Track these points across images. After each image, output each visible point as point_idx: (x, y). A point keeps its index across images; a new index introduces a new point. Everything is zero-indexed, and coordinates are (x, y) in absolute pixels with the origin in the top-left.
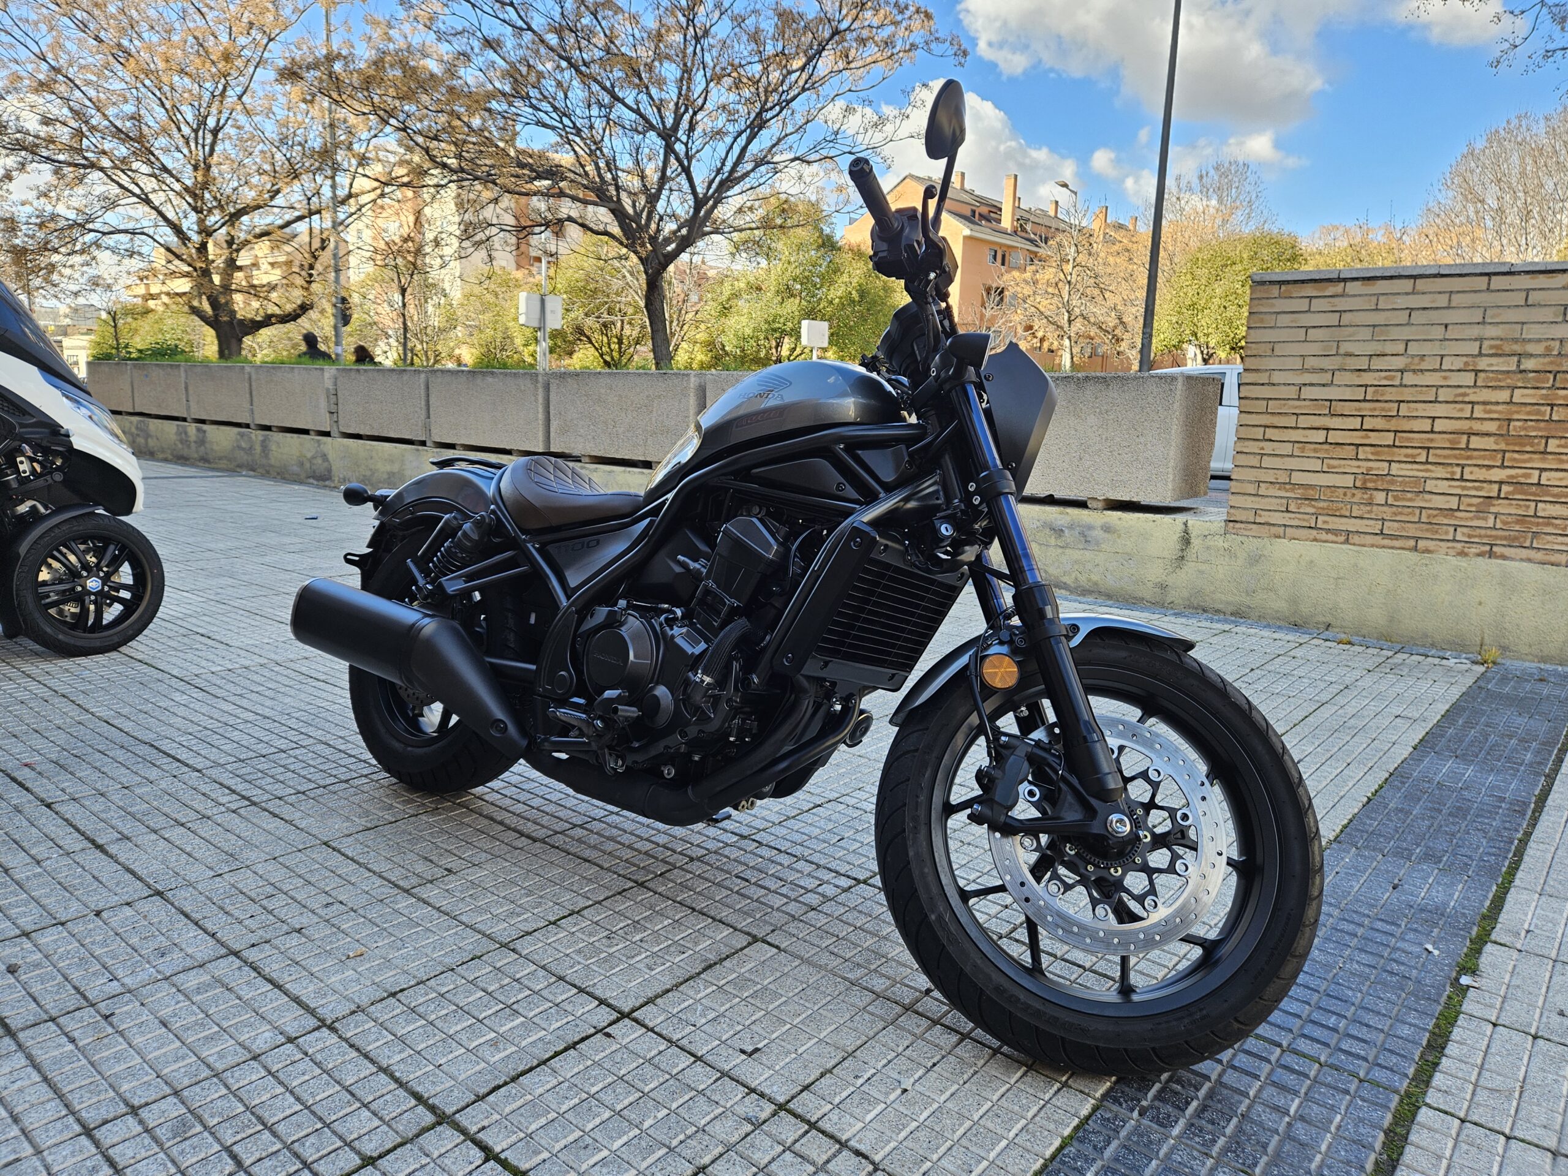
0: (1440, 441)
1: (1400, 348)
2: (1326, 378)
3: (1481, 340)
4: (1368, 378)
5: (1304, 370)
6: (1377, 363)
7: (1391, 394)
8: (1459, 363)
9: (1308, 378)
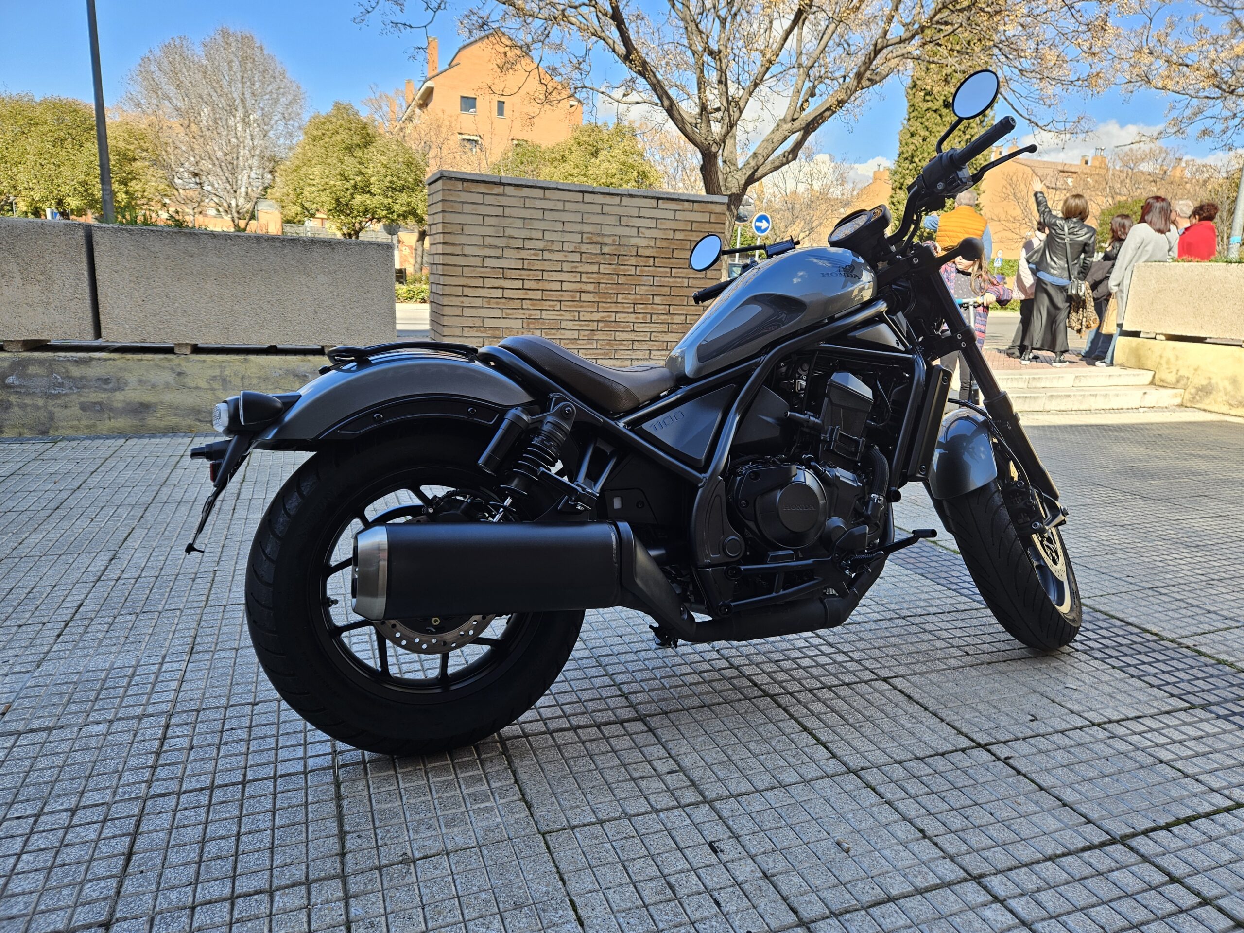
0: (566, 296)
1: (540, 235)
2: (498, 252)
3: (582, 233)
4: (524, 254)
5: (484, 246)
6: (529, 244)
7: (538, 265)
8: (571, 247)
9: (488, 252)
